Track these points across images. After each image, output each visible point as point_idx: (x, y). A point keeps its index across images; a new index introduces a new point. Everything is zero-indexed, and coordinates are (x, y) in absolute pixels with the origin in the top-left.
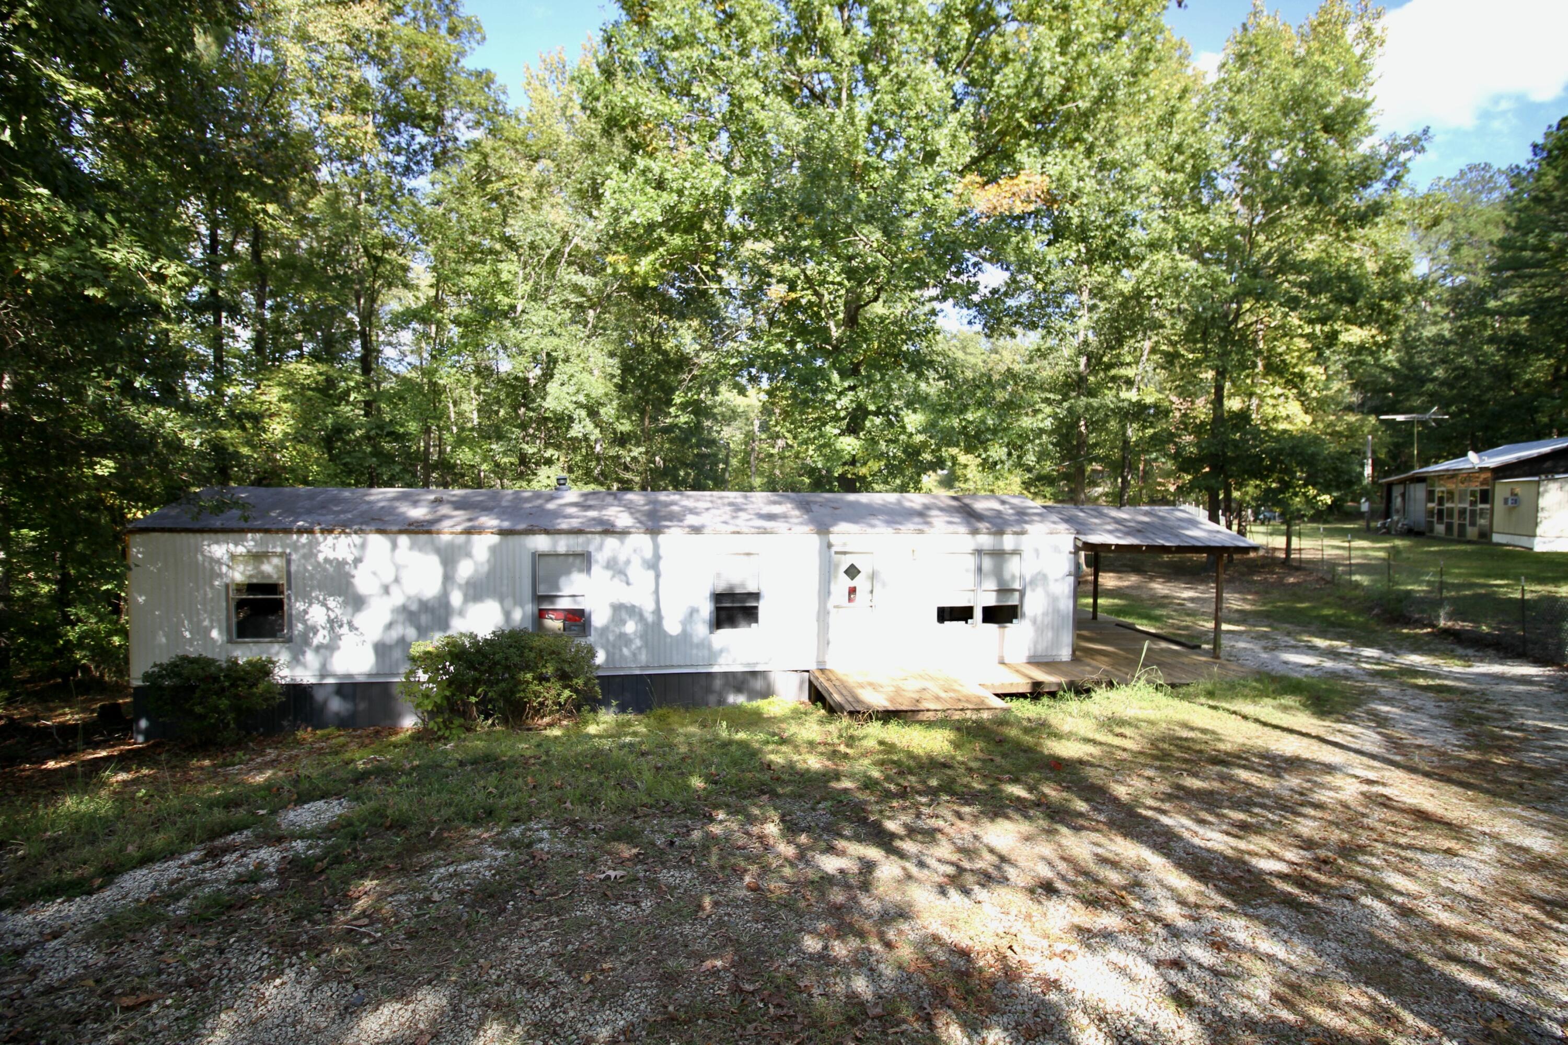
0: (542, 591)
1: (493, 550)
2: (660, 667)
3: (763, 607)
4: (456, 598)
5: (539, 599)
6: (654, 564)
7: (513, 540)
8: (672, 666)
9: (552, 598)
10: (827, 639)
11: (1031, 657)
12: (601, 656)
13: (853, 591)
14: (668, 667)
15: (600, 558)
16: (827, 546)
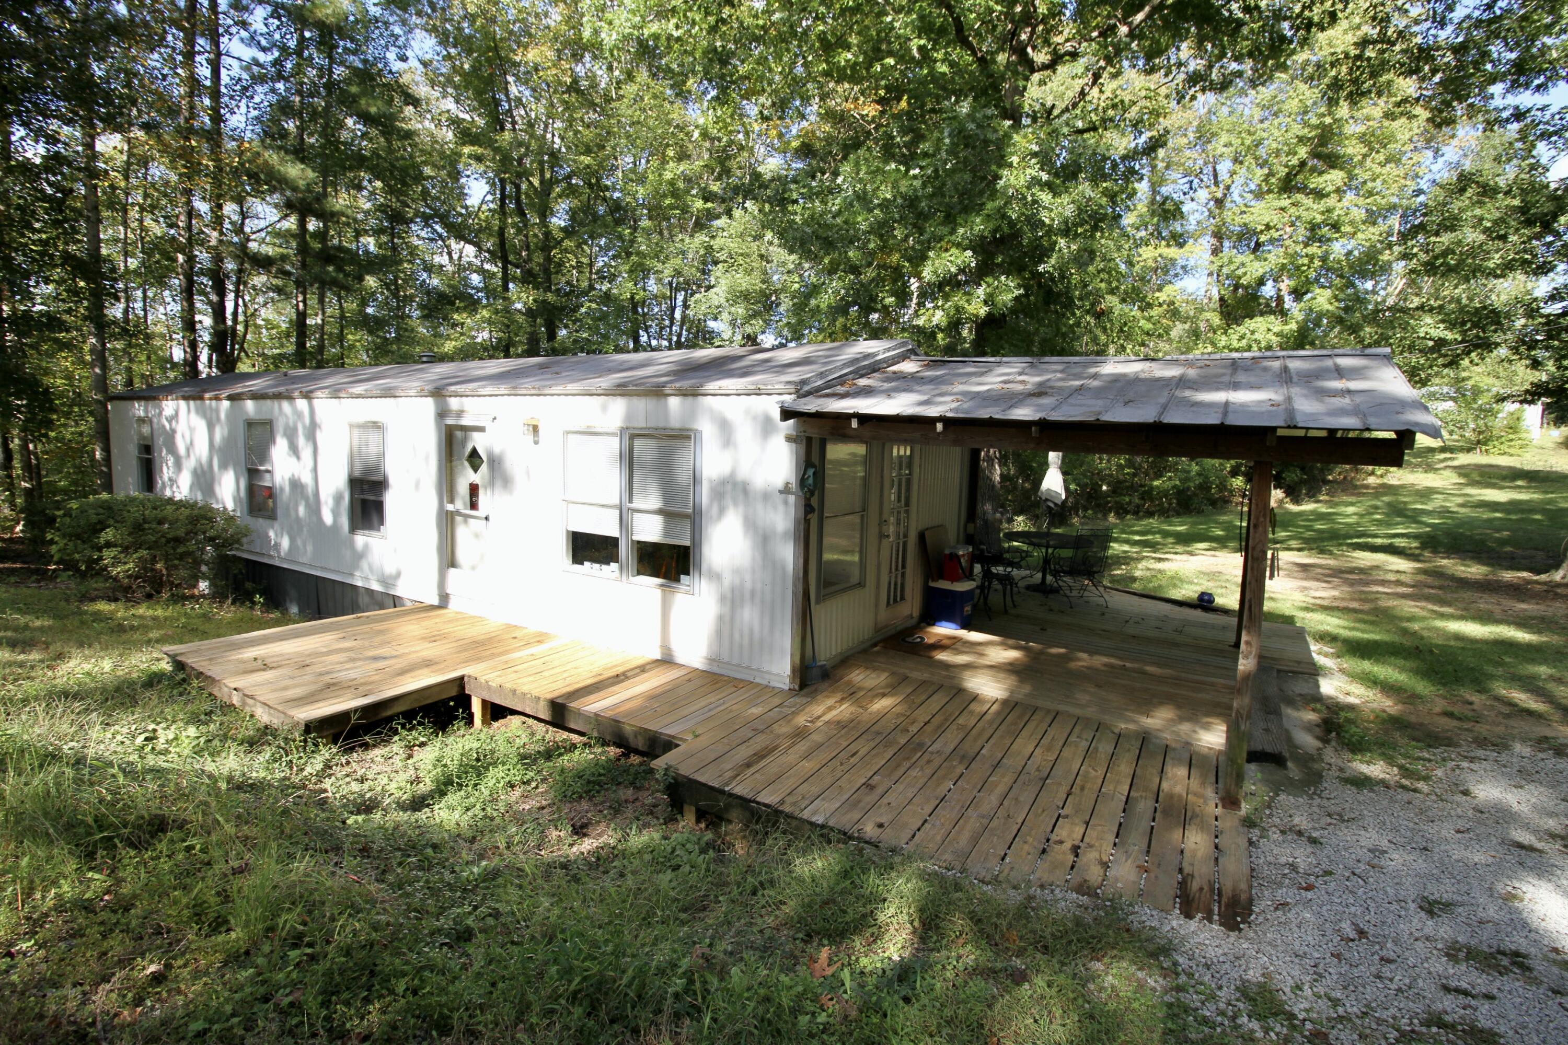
0: (255, 465)
1: (228, 416)
2: (319, 568)
3: (389, 502)
4: (216, 464)
5: (251, 473)
6: (312, 434)
7: (236, 403)
8: (326, 569)
9: (259, 473)
10: (449, 560)
11: (711, 660)
12: (285, 543)
13: (474, 489)
14: (324, 569)
15: (280, 426)
16: (442, 414)
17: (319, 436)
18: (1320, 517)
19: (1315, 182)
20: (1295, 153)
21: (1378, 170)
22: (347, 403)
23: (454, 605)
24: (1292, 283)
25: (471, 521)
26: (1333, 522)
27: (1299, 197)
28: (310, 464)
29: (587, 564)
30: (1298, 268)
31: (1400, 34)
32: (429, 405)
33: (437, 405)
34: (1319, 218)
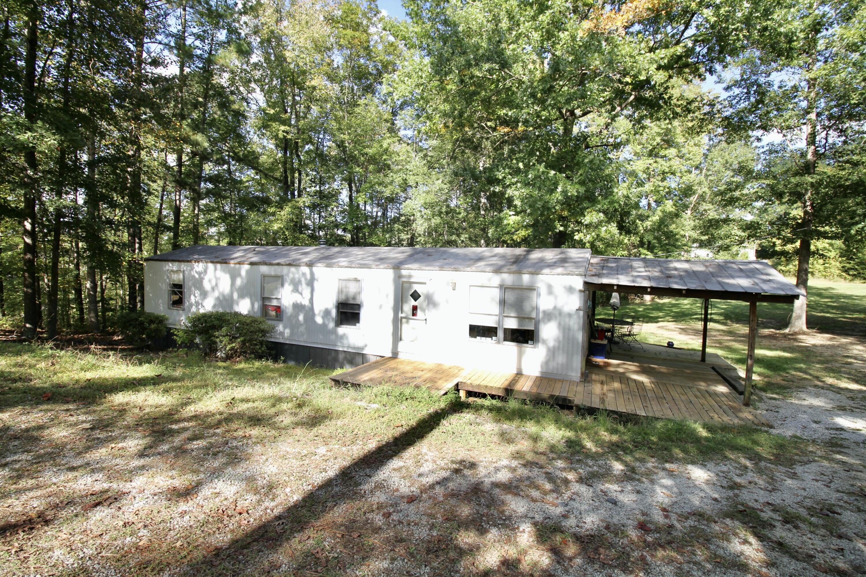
0: (266, 295)
1: (248, 272)
2: (312, 343)
3: (363, 313)
4: (235, 296)
5: (264, 299)
6: (311, 283)
7: (255, 267)
8: (317, 343)
9: (270, 299)
10: (397, 337)
11: (542, 373)
12: (287, 332)
13: (415, 308)
14: (315, 343)
15: (288, 279)
16: (398, 277)
17: (316, 284)
18: (674, 305)
19: (662, 153)
20: (654, 140)
21: (691, 149)
22: (335, 270)
23: (401, 356)
24: (655, 198)
25: (411, 321)
26: (679, 307)
27: (658, 159)
28: (309, 296)
29: (478, 338)
30: (658, 191)
31: (718, 111)
32: (390, 274)
33: (395, 274)
34: (667, 170)
